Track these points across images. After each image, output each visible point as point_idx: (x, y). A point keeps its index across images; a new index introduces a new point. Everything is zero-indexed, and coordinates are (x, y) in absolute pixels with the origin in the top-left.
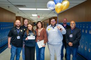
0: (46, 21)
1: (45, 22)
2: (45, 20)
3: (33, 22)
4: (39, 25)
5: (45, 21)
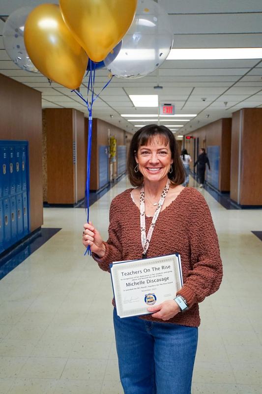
0: (202, 135)
1: (197, 141)
2: (199, 130)
5: (196, 135)
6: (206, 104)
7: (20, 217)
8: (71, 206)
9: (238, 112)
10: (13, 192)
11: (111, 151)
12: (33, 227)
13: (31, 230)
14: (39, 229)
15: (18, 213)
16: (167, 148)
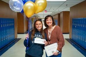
3: (39, 18)
4: (49, 21)
6: (54, 10)
7: (12, 36)
8: (23, 33)
9: (62, 12)
10: (11, 30)
11: (32, 21)
12: (15, 38)
13: (15, 39)
14: (17, 38)
15: (12, 35)
16: (51, 19)
